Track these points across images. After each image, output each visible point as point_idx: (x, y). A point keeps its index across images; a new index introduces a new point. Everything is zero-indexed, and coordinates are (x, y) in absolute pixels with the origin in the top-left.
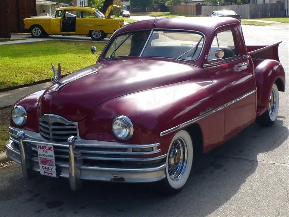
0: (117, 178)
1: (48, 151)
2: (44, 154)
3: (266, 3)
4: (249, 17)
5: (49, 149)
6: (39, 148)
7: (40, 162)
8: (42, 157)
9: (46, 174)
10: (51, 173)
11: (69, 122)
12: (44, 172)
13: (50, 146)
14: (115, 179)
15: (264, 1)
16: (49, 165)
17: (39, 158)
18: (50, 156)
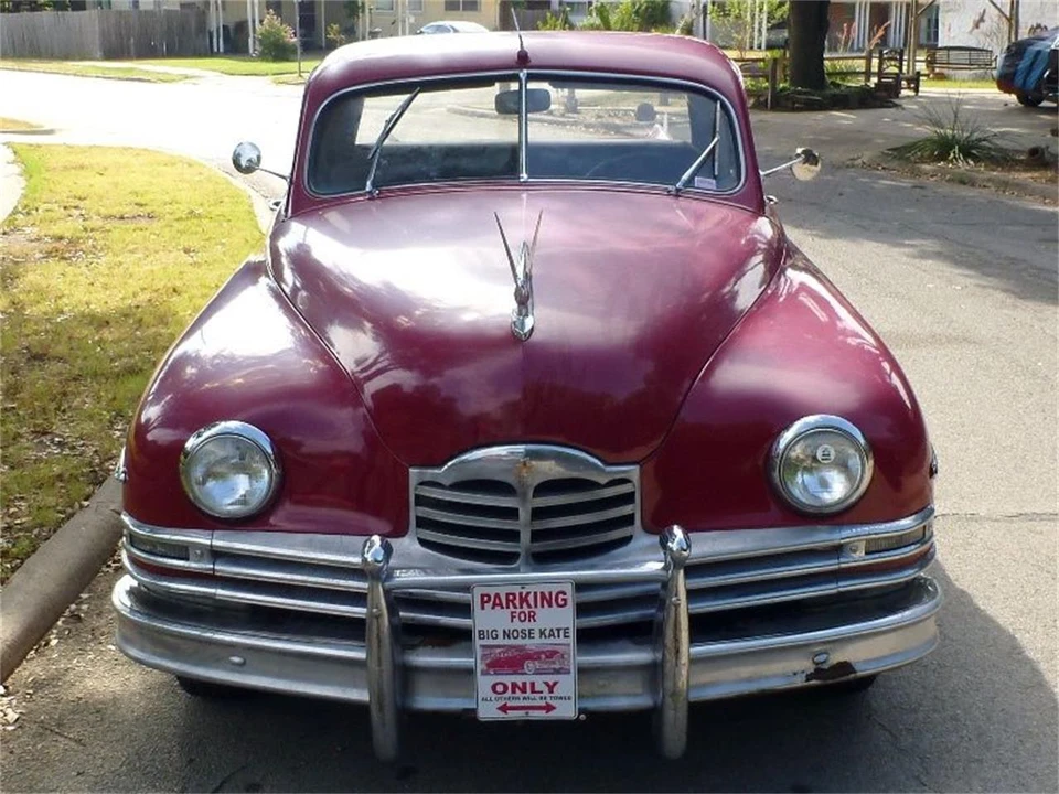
0: (826, 667)
1: (539, 611)
2: (517, 625)
3: (142, 7)
4: (99, 54)
5: (546, 600)
6: (483, 608)
7: (480, 667)
8: (501, 641)
9: (513, 715)
10: (543, 703)
11: (609, 473)
12: (504, 709)
13: (555, 589)
14: (818, 673)
15: (136, 4)
16: (538, 672)
17: (479, 652)
18: (547, 633)
